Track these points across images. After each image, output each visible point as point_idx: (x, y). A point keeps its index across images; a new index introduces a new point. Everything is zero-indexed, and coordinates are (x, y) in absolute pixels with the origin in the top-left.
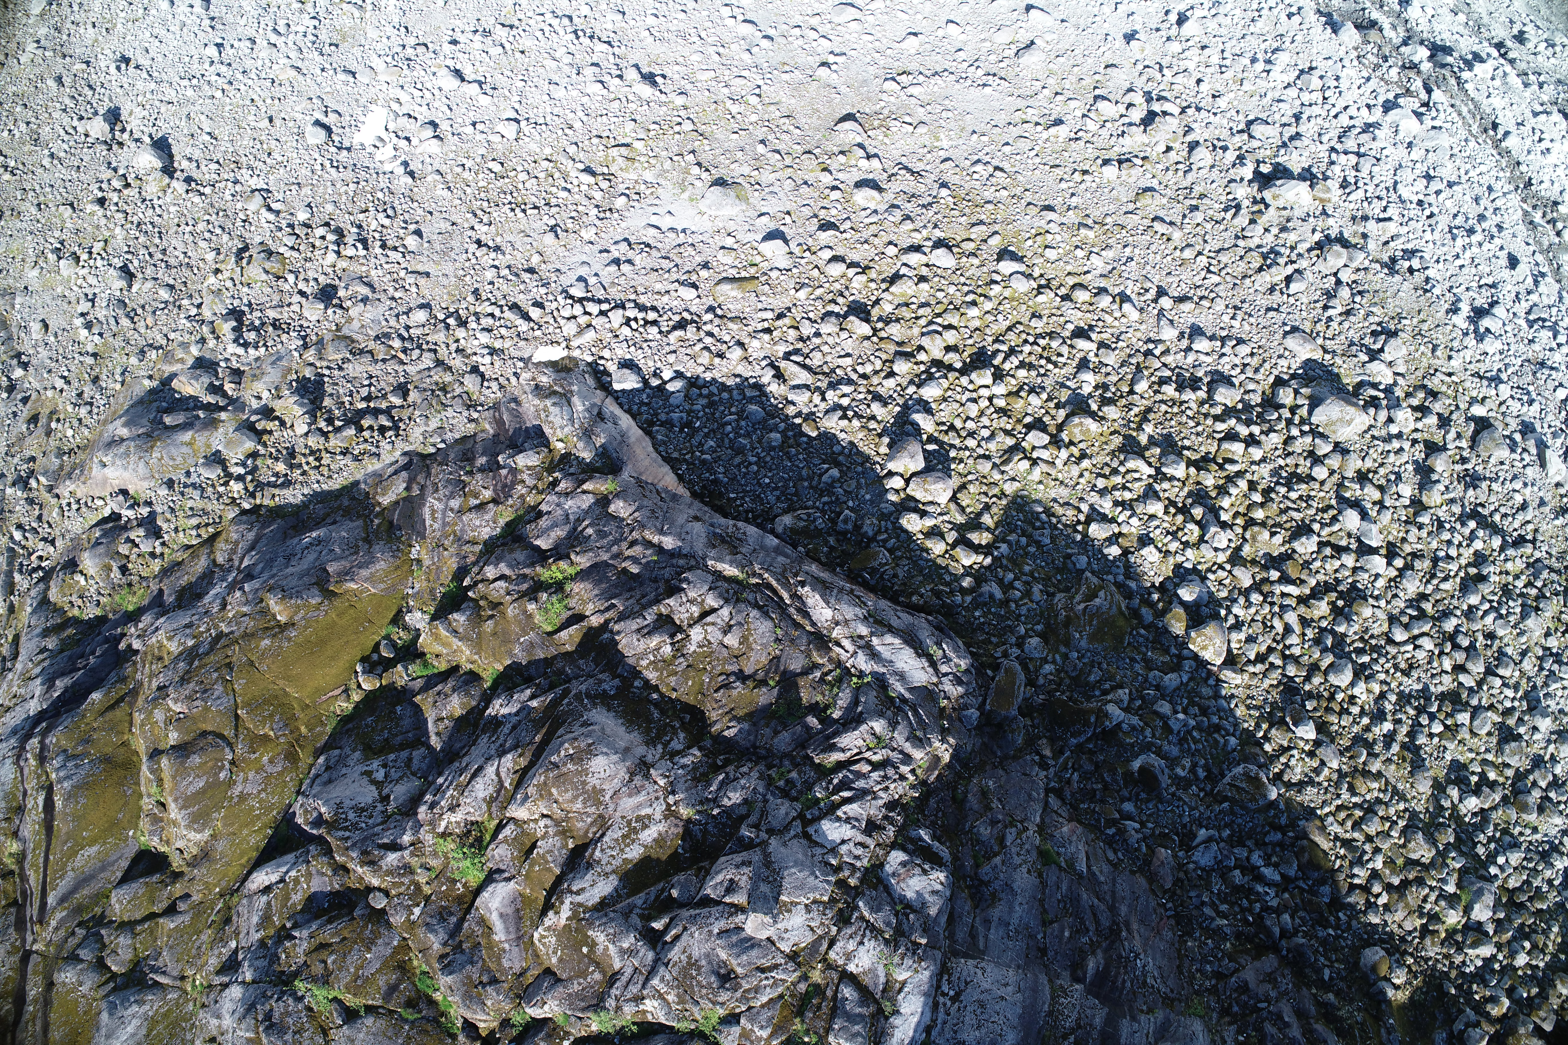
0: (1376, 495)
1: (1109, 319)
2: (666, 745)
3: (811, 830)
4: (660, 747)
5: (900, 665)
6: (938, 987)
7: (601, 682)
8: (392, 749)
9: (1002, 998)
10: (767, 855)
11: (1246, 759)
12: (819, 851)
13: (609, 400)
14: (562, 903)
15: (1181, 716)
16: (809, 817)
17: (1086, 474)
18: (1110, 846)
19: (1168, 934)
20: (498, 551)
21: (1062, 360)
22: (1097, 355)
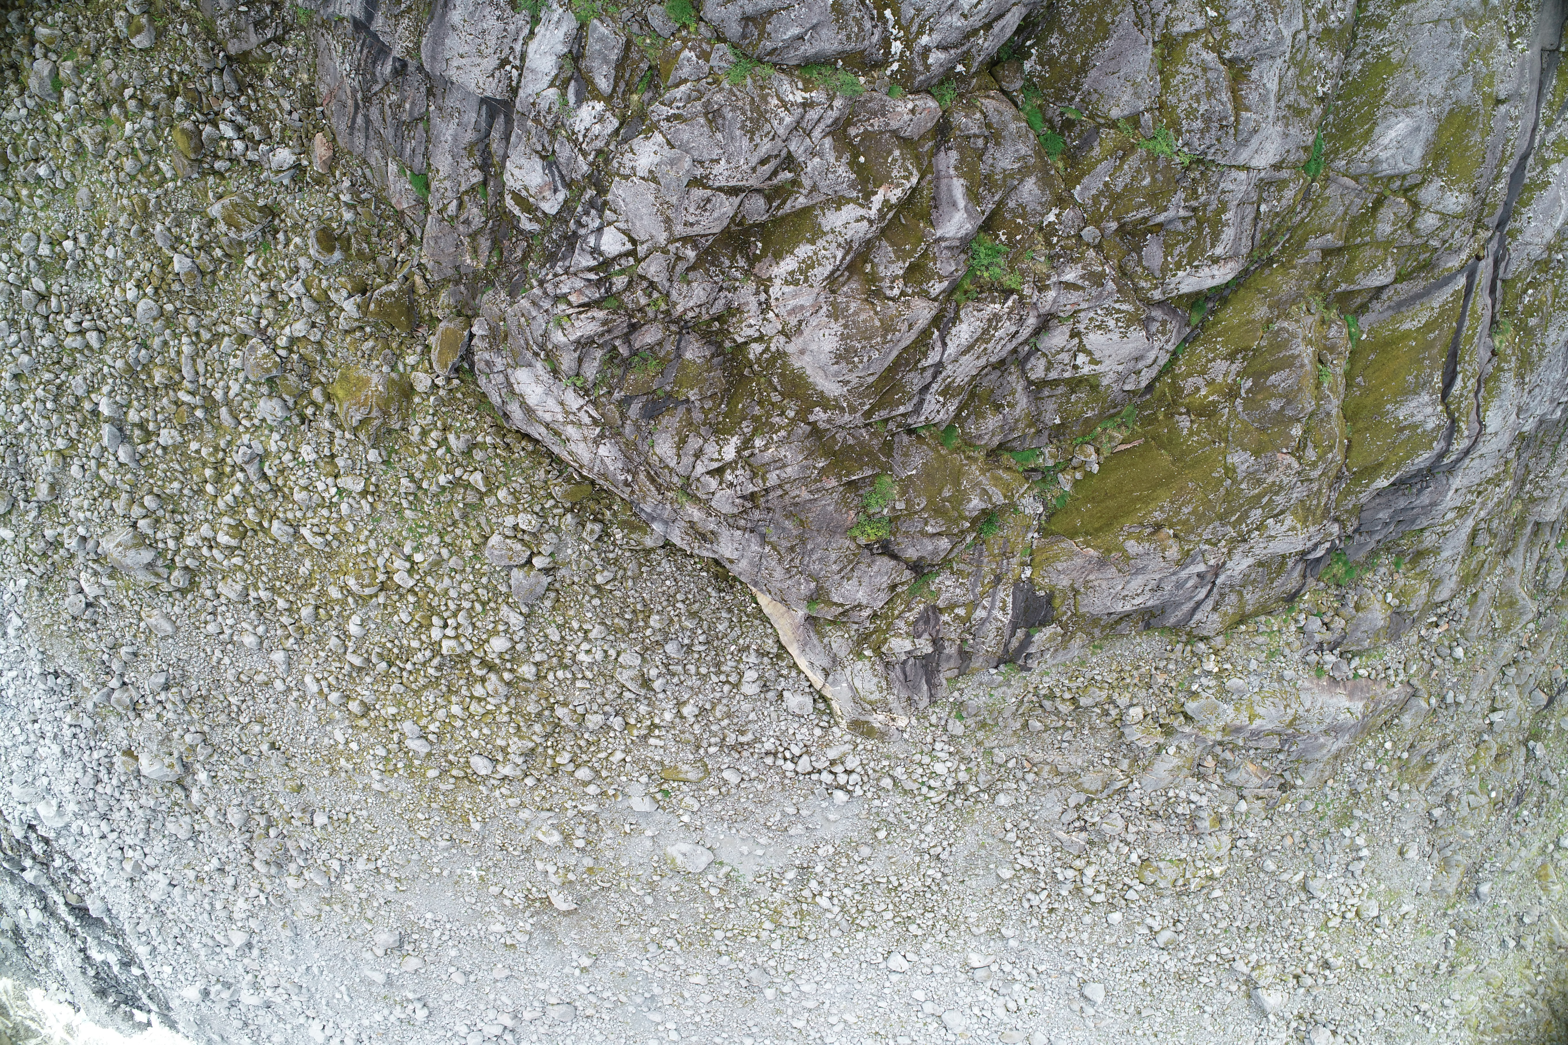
0: (102, 472)
2: (767, 349)
3: (629, 246)
4: (773, 348)
5: (539, 390)
6: (520, 75)
7: (829, 421)
8: (1067, 382)
9: (462, 57)
10: (669, 229)
11: (240, 243)
12: (622, 225)
13: (818, 686)
14: (879, 210)
15: (293, 296)
16: (631, 259)
17: (362, 538)
18: (368, 182)
19: (323, 89)
20: (937, 560)
21: (377, 650)
22: (346, 648)
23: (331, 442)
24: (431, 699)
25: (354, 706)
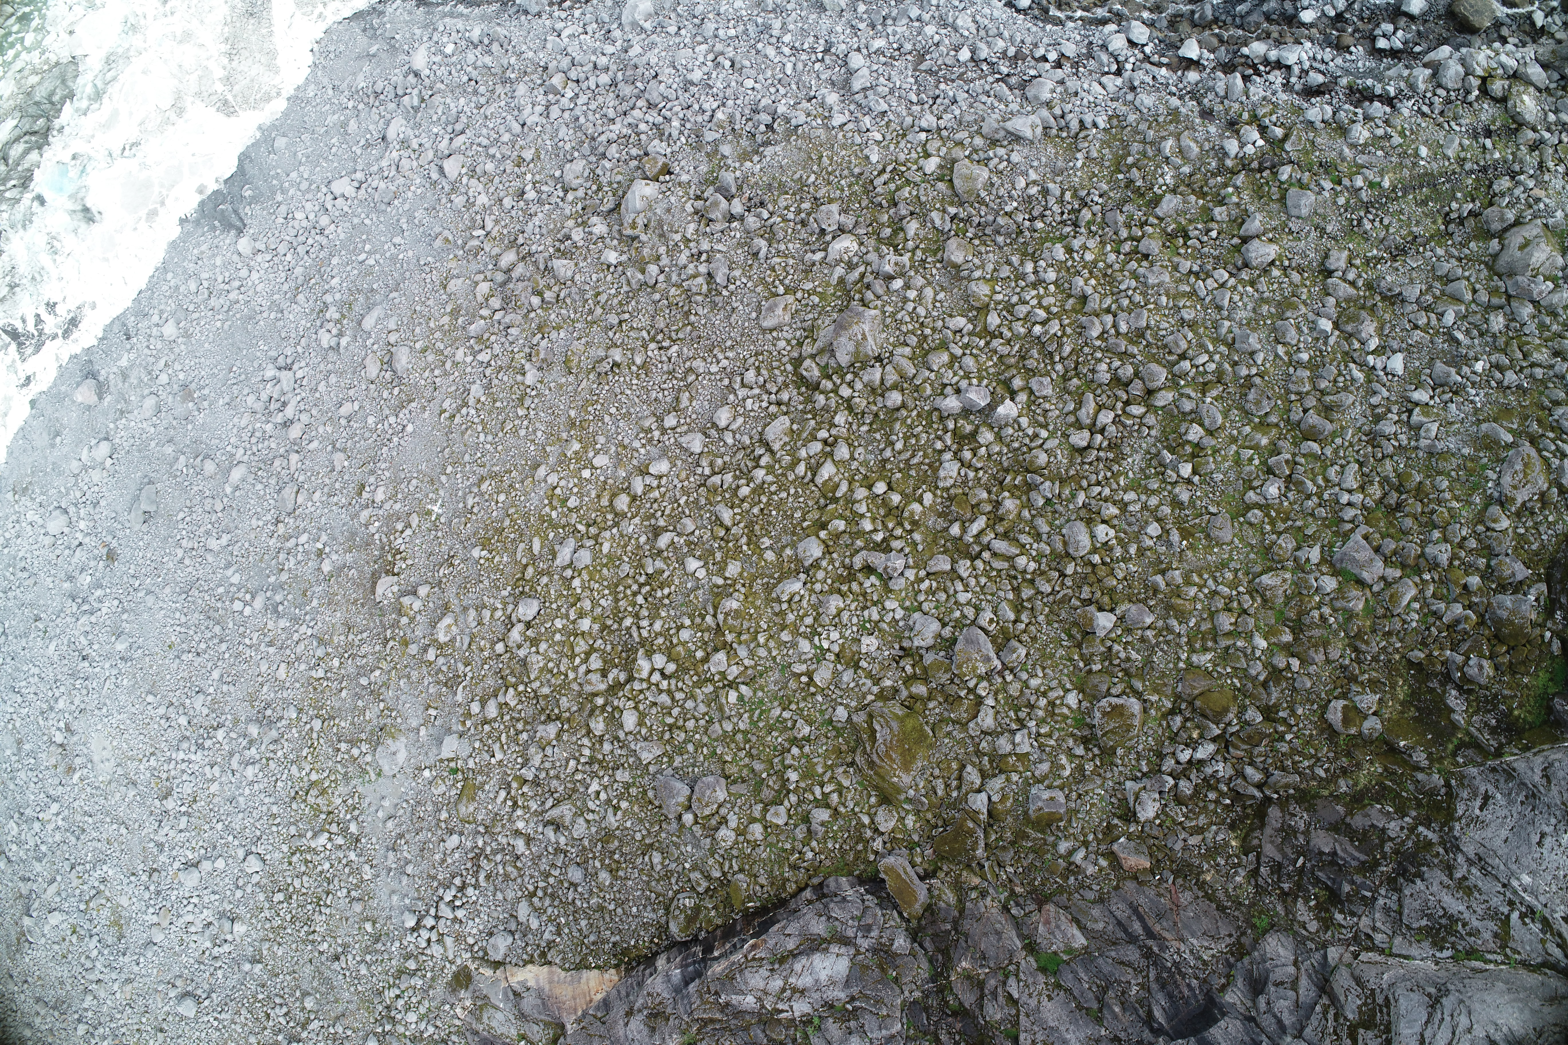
0: (946, 356)
1: (656, 494)
5: (823, 976)
11: (1094, 698)
13: (508, 973)
17: (772, 644)
21: (666, 574)
23: (870, 675)
24: (603, 602)
25: (622, 502)
